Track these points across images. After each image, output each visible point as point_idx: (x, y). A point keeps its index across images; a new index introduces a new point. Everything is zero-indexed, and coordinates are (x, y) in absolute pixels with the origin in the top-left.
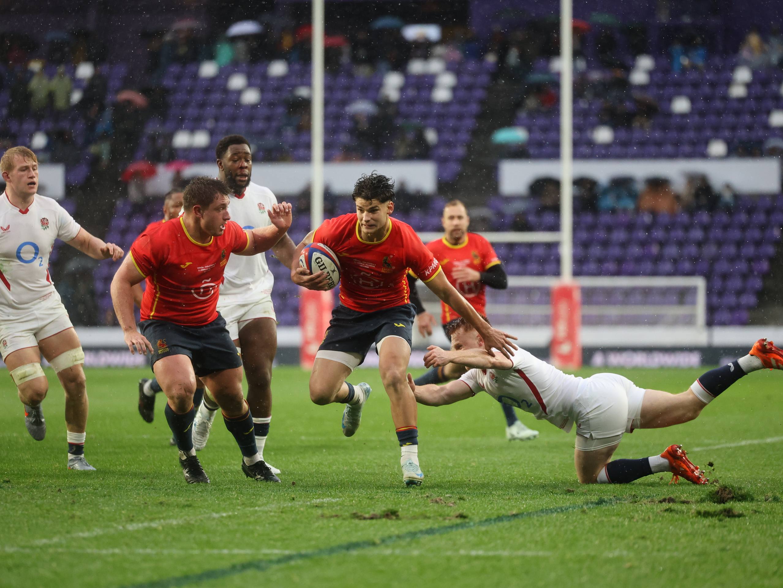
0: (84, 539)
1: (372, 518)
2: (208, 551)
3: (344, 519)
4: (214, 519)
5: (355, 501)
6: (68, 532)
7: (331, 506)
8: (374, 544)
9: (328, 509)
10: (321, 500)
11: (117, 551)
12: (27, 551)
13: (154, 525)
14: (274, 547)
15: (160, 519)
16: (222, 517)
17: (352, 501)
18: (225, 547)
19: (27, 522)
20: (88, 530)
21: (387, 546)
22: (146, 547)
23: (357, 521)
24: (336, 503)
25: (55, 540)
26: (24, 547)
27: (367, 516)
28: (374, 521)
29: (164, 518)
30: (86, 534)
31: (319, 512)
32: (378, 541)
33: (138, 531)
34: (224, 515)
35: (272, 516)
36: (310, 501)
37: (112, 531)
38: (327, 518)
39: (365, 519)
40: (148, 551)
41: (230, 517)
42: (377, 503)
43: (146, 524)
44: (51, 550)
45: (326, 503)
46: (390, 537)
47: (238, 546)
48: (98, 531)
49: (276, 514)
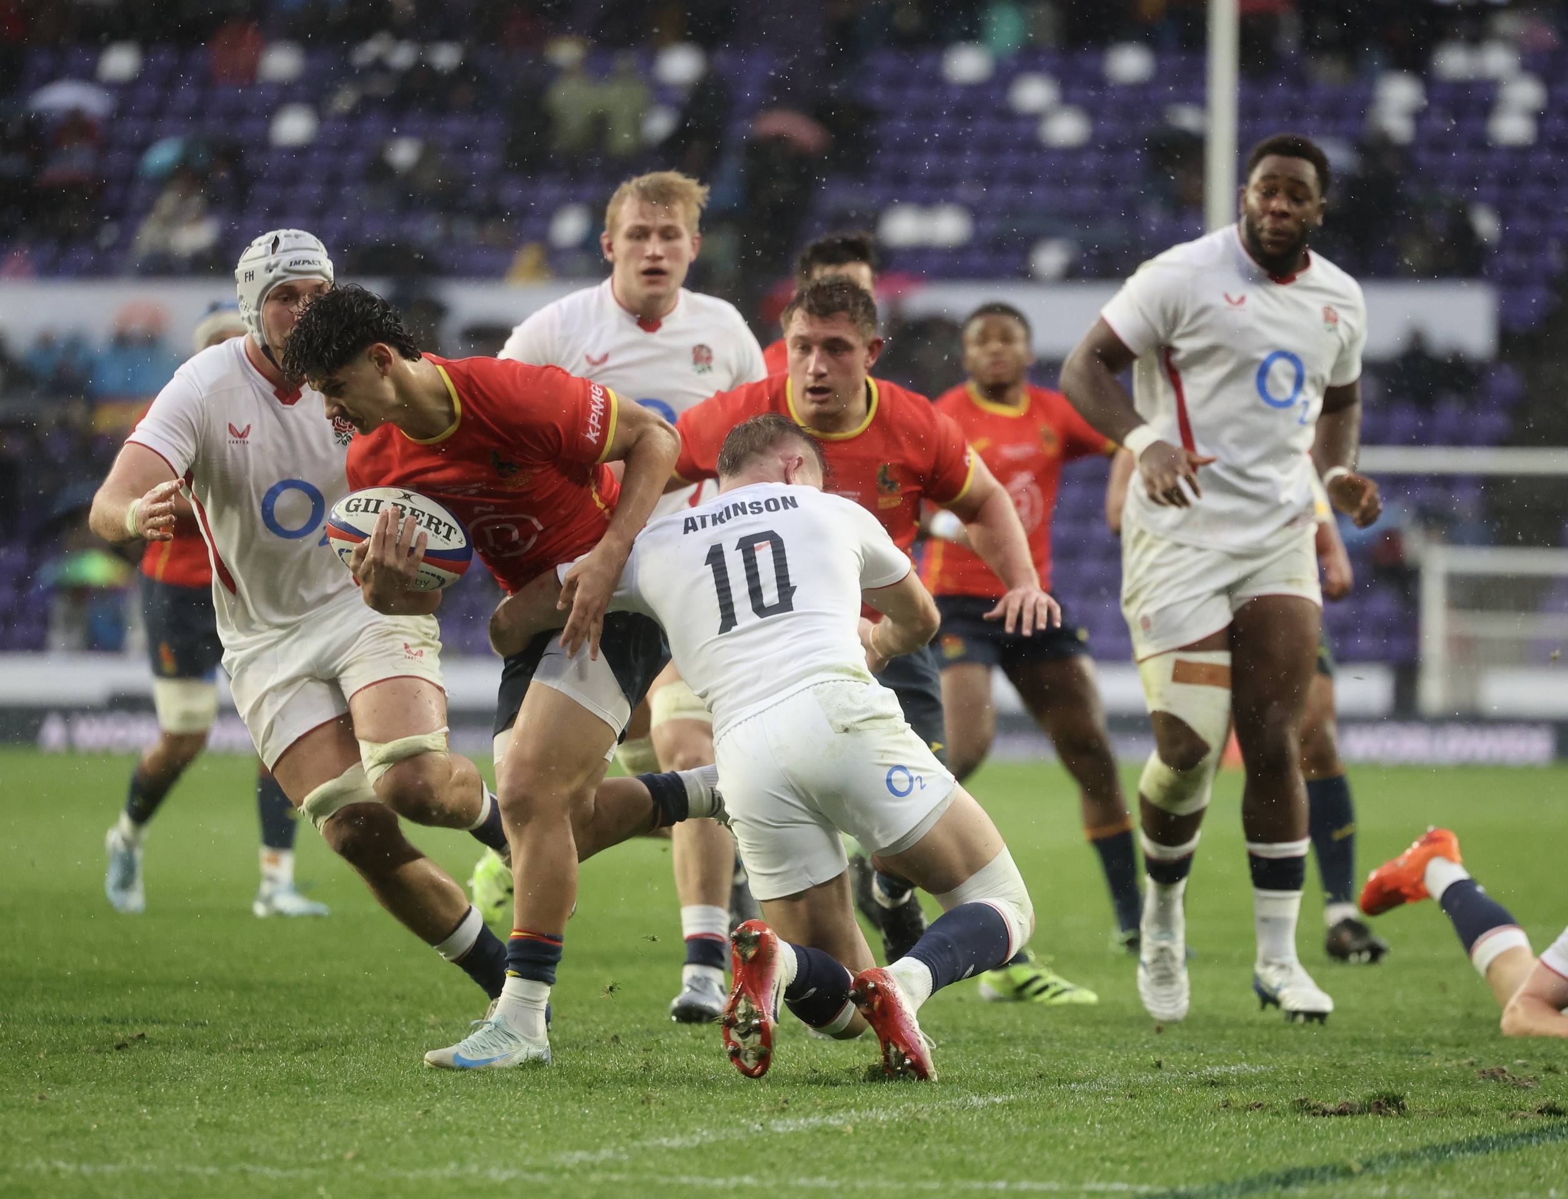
0: (671, 1150)
1: (1341, 1113)
2: (959, 1184)
3: (1277, 1113)
4: (974, 1110)
5: (1303, 1071)
6: (633, 1136)
7: (1245, 1082)
8: (1347, 1173)
9: (1240, 1090)
10: (1224, 1069)
11: (747, 1180)
12: (540, 1177)
13: (833, 1121)
14: (1113, 1176)
15: (848, 1107)
16: (993, 1104)
17: (1296, 1071)
18: (1000, 1177)
19: (539, 1110)
20: (682, 1132)
21: (1378, 1178)
22: (816, 1173)
23: (1307, 1119)
24: (1256, 1077)
25: (605, 1153)
26: (535, 1170)
27: (1331, 1106)
28: (1347, 1120)
29: (857, 1107)
30: (677, 1142)
31: (1220, 1096)
32: (1356, 1167)
33: (797, 1135)
34: (998, 1100)
35: (1108, 1106)
36: (1198, 1070)
37: (737, 1134)
38: (1237, 1110)
39: (1325, 1113)
40: (822, 1181)
41: (1010, 1105)
42: (1354, 1077)
43: (815, 1120)
44: (595, 1178)
45: (1234, 1077)
46: (1385, 1157)
47: (1028, 1173)
48: (703, 1135)
49: (1120, 1101)
